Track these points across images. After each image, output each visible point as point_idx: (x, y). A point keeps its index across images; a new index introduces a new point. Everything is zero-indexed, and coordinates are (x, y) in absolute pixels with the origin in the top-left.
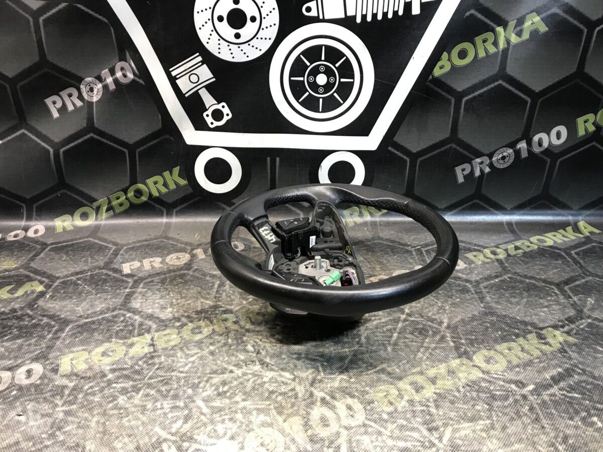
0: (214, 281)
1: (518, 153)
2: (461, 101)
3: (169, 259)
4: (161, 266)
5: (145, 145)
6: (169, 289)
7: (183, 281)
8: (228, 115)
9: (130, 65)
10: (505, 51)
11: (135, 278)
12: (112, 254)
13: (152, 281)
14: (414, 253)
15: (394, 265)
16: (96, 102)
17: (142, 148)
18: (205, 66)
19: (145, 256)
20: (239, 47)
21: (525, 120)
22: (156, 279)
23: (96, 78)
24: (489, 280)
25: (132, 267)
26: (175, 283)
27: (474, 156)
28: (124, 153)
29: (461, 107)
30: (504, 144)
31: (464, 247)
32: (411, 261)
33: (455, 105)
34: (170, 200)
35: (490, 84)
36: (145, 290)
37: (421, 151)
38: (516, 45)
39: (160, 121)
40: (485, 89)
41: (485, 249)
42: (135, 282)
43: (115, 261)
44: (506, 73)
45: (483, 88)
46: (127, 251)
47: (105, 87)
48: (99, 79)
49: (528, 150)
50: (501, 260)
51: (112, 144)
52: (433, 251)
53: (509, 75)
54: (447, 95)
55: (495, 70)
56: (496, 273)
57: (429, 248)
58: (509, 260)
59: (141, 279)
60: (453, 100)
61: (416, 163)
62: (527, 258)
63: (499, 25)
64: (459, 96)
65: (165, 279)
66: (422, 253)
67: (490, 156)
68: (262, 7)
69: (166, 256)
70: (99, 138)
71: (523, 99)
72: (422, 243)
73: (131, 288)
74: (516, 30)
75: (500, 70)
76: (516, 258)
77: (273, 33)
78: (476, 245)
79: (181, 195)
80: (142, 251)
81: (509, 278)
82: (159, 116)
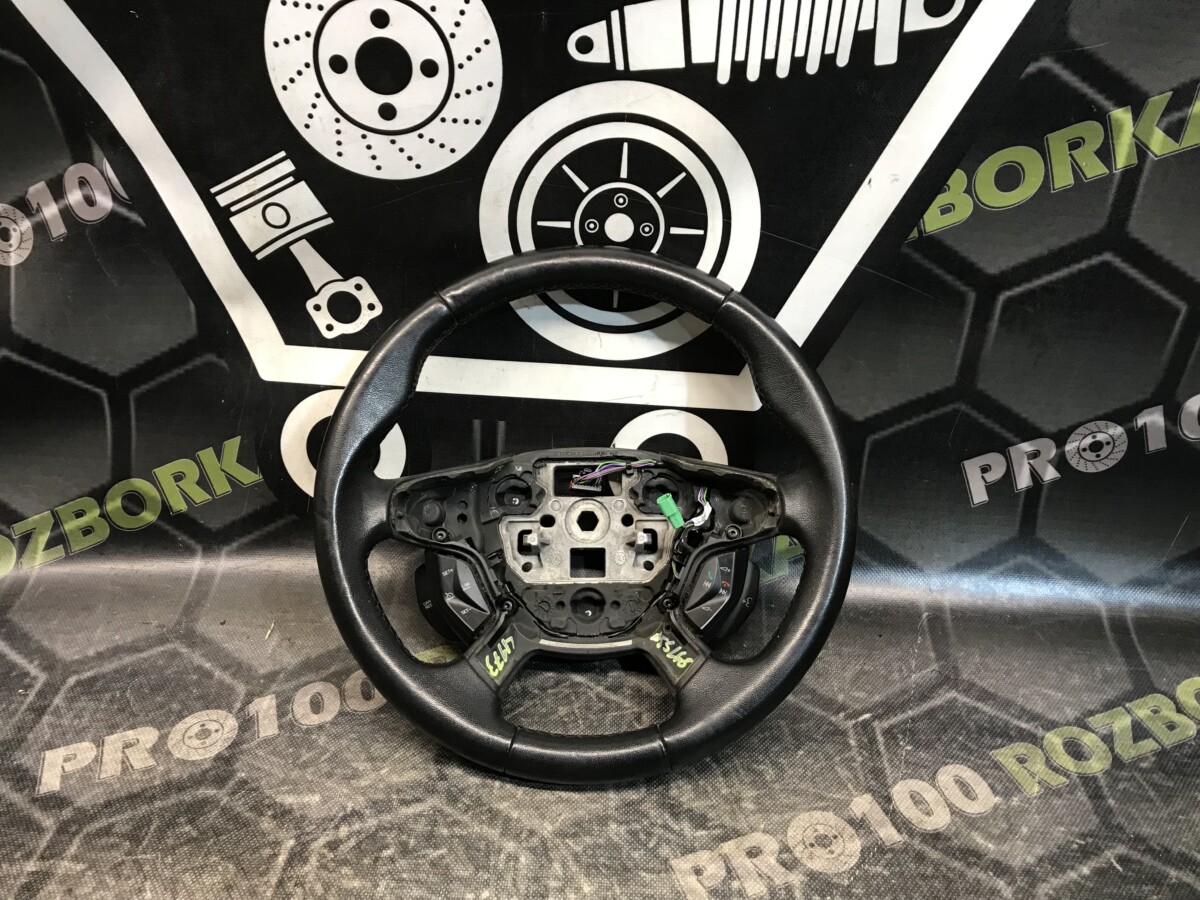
0: (281, 835)
1: (1137, 437)
2: (994, 299)
3: (179, 737)
4: (151, 762)
5: (152, 379)
6: (147, 868)
7: (194, 834)
8: (371, 307)
9: (102, 173)
10: (1131, 175)
11: (67, 813)
12: (31, 709)
13: (107, 831)
14: (852, 742)
15: (794, 791)
16: (18, 267)
17: (144, 388)
18: (303, 184)
19: (118, 718)
20: (393, 142)
21: (1165, 357)
22: (122, 821)
23: (14, 204)
24: (1063, 870)
25: (69, 767)
26: (170, 842)
27: (1016, 435)
28: (97, 397)
29: (993, 315)
30: (1101, 413)
31: (992, 719)
32: (843, 773)
33: (976, 309)
34: (215, 524)
35: (1078, 261)
36: (80, 867)
37: (877, 417)
38: (1165, 162)
39: (194, 319)
40: (1063, 273)
41: (1048, 730)
42: (63, 829)
43: (30, 736)
44: (1128, 233)
45: (1057, 268)
46: (71, 700)
47: (41, 229)
48: (24, 206)
49: (1168, 432)
50: (1094, 779)
51: (62, 376)
52: (904, 733)
53: (1135, 241)
54: (958, 283)
55: (1098, 224)
56: (1083, 836)
57: (894, 720)
58: (1117, 780)
59: (83, 817)
60: (972, 296)
61: (863, 447)
62: (1169, 775)
63: (1120, 104)
64: (990, 284)
65: (146, 821)
66: (873, 741)
67: (1060, 439)
68: (453, 36)
69: (173, 724)
70: (24, 360)
71: (1166, 303)
72: (877, 698)
73: (42, 858)
74: (1166, 120)
75: (1109, 224)
76: (1137, 775)
77: (486, 105)
78: (1023, 713)
79: (246, 509)
80: (112, 701)
81: (1121, 859)
82: (188, 305)
